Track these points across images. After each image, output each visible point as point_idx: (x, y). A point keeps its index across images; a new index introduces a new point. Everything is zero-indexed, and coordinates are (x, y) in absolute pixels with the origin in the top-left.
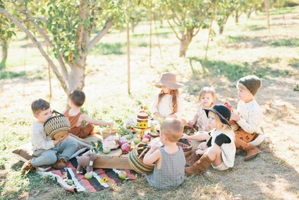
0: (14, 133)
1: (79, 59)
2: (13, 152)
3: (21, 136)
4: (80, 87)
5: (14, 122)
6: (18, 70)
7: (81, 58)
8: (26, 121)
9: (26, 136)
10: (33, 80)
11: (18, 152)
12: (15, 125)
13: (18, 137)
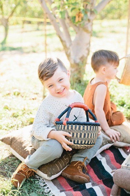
0: (6, 108)
1: (87, 22)
2: (2, 140)
3: (15, 112)
4: (85, 55)
5: (8, 92)
6: (15, 46)
7: (89, 20)
8: (22, 92)
9: (20, 113)
10: (28, 53)
11: (10, 142)
12: (8, 97)
13: (10, 113)
